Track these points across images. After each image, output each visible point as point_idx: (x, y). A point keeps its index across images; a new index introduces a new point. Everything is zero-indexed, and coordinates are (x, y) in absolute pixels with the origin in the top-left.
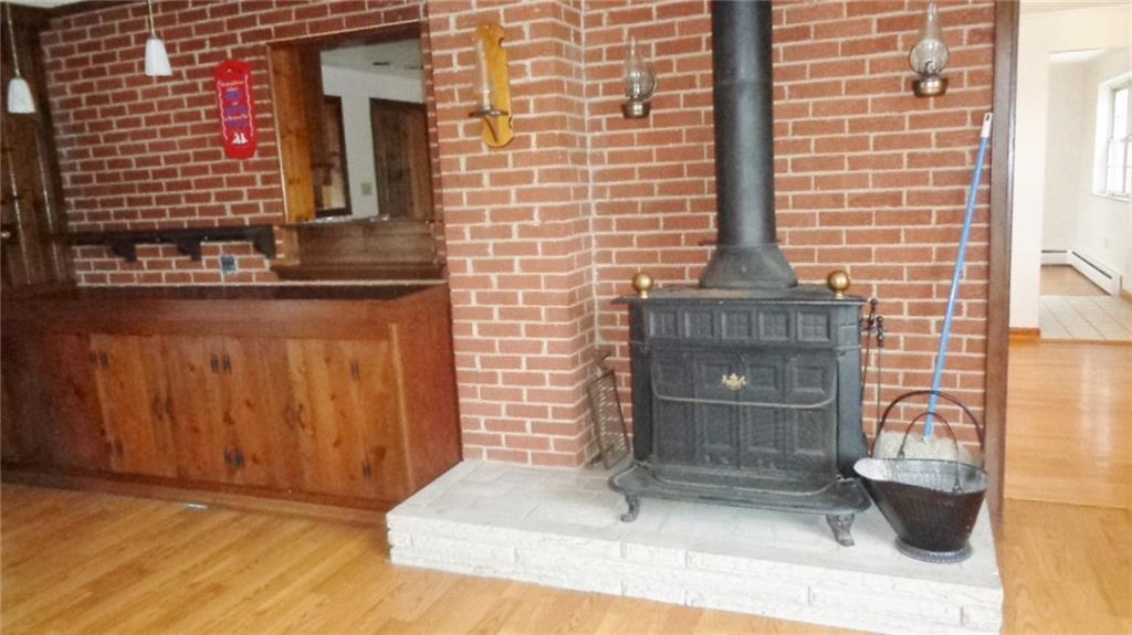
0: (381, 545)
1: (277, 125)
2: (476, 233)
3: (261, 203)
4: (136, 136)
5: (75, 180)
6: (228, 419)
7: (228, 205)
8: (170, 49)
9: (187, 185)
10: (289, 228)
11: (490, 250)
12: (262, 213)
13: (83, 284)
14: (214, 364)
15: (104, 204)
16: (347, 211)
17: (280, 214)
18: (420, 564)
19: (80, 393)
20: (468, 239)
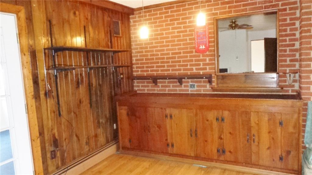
3: (208, 67)
4: (161, 46)
5: (137, 60)
6: (220, 138)
7: (194, 68)
9: (179, 62)
12: (208, 70)
14: (217, 119)
15: (147, 67)
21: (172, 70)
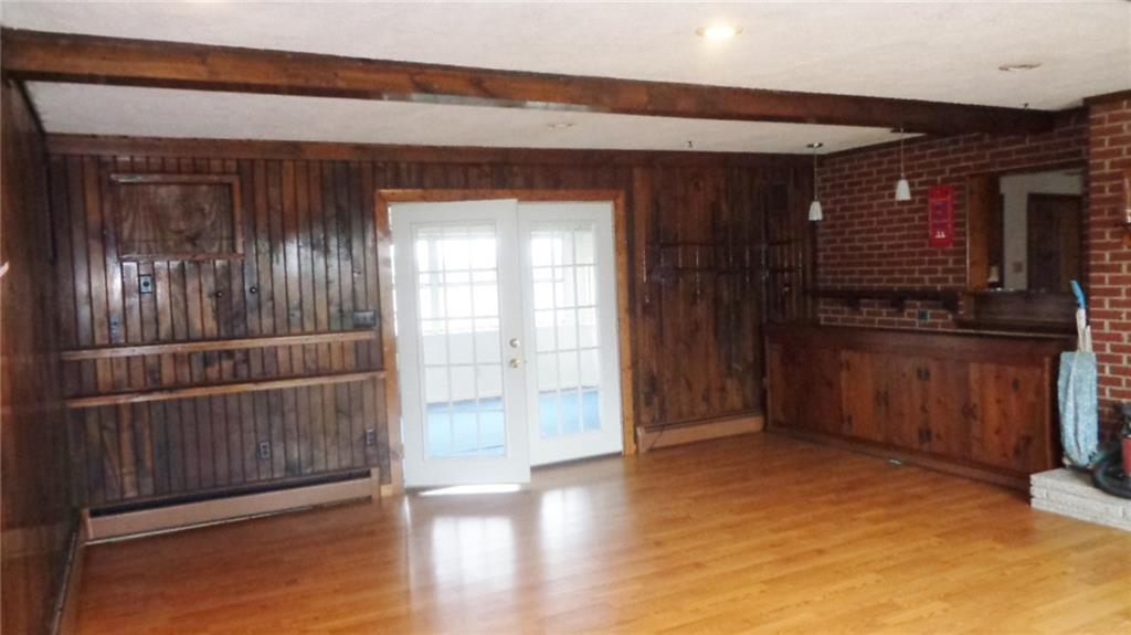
0: (1025, 496)
1: (968, 226)
2: (1113, 304)
3: (951, 277)
4: (869, 231)
5: (826, 257)
6: (923, 409)
7: (926, 277)
8: (911, 185)
9: (900, 263)
10: (970, 294)
11: (1124, 316)
12: (951, 284)
13: (822, 323)
14: (919, 373)
15: (843, 273)
16: (1000, 284)
17: (963, 284)
18: (1052, 510)
19: (830, 384)
20: (1107, 307)
21: (888, 281)
